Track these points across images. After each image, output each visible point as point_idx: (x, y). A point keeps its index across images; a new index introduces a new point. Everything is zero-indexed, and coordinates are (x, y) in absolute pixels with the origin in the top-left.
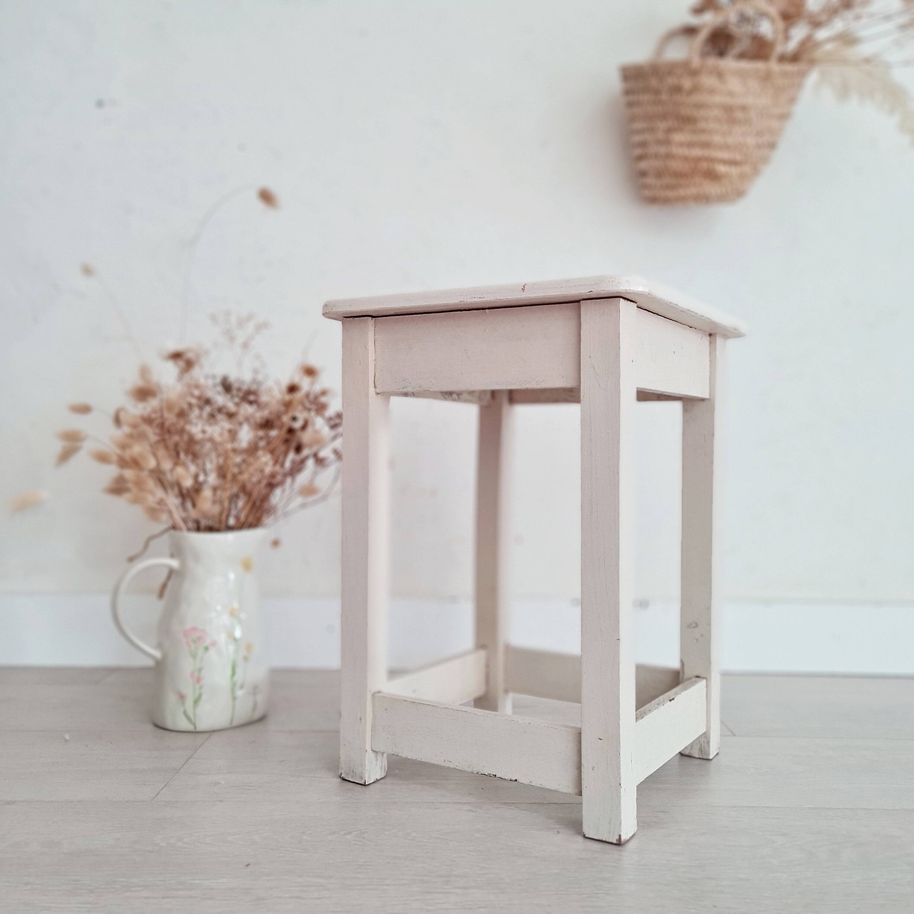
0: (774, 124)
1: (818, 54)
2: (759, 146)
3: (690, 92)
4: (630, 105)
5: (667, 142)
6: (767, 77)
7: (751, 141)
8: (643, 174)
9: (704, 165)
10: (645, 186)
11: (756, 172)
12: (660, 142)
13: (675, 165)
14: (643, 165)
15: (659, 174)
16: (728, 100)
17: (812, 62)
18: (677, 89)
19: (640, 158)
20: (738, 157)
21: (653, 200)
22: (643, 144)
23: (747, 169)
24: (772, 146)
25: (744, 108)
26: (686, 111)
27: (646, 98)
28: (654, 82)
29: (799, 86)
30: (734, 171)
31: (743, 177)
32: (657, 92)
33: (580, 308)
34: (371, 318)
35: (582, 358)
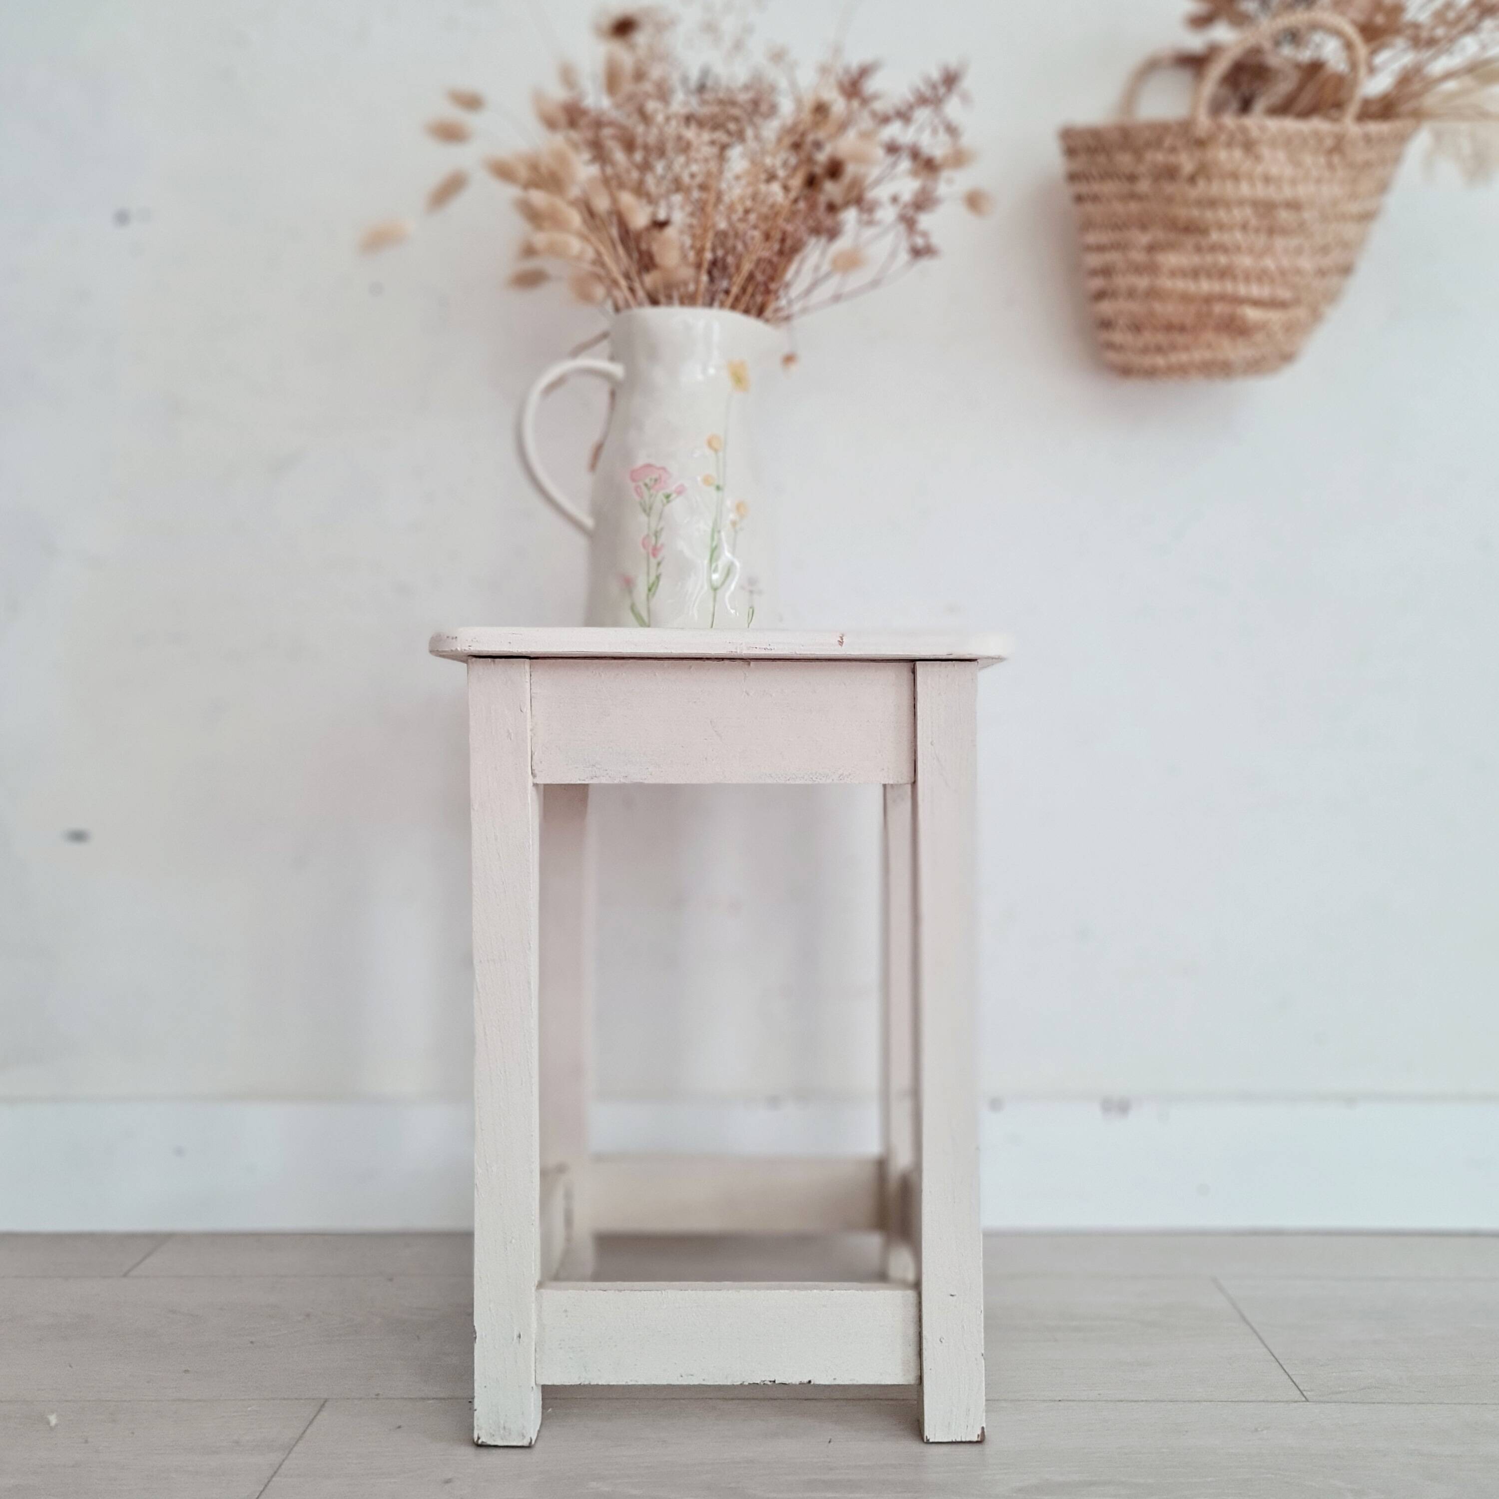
0: (1350, 230)
1: (1429, 101)
2: (1322, 273)
3: (1192, 179)
4: (1079, 199)
5: (1152, 269)
6: (1338, 146)
7: (1306, 263)
8: (1106, 324)
9: (1218, 308)
10: (1110, 346)
11: (1316, 315)
12: (1138, 269)
13: (1168, 310)
14: (1106, 308)
15: (1137, 328)
16: (1261, 191)
17: (1418, 115)
18: (1170, 173)
19: (1100, 295)
20: (1284, 294)
21: (1126, 371)
22: (1106, 272)
23: (1300, 313)
24: (1346, 270)
25: (1294, 205)
26: (1182, 213)
27: (1108, 188)
28: (1125, 160)
29: (1397, 160)
30: (1274, 317)
31: (1290, 328)
32: (1132, 178)
33: (914, 672)
34: (527, 660)
35: (919, 743)
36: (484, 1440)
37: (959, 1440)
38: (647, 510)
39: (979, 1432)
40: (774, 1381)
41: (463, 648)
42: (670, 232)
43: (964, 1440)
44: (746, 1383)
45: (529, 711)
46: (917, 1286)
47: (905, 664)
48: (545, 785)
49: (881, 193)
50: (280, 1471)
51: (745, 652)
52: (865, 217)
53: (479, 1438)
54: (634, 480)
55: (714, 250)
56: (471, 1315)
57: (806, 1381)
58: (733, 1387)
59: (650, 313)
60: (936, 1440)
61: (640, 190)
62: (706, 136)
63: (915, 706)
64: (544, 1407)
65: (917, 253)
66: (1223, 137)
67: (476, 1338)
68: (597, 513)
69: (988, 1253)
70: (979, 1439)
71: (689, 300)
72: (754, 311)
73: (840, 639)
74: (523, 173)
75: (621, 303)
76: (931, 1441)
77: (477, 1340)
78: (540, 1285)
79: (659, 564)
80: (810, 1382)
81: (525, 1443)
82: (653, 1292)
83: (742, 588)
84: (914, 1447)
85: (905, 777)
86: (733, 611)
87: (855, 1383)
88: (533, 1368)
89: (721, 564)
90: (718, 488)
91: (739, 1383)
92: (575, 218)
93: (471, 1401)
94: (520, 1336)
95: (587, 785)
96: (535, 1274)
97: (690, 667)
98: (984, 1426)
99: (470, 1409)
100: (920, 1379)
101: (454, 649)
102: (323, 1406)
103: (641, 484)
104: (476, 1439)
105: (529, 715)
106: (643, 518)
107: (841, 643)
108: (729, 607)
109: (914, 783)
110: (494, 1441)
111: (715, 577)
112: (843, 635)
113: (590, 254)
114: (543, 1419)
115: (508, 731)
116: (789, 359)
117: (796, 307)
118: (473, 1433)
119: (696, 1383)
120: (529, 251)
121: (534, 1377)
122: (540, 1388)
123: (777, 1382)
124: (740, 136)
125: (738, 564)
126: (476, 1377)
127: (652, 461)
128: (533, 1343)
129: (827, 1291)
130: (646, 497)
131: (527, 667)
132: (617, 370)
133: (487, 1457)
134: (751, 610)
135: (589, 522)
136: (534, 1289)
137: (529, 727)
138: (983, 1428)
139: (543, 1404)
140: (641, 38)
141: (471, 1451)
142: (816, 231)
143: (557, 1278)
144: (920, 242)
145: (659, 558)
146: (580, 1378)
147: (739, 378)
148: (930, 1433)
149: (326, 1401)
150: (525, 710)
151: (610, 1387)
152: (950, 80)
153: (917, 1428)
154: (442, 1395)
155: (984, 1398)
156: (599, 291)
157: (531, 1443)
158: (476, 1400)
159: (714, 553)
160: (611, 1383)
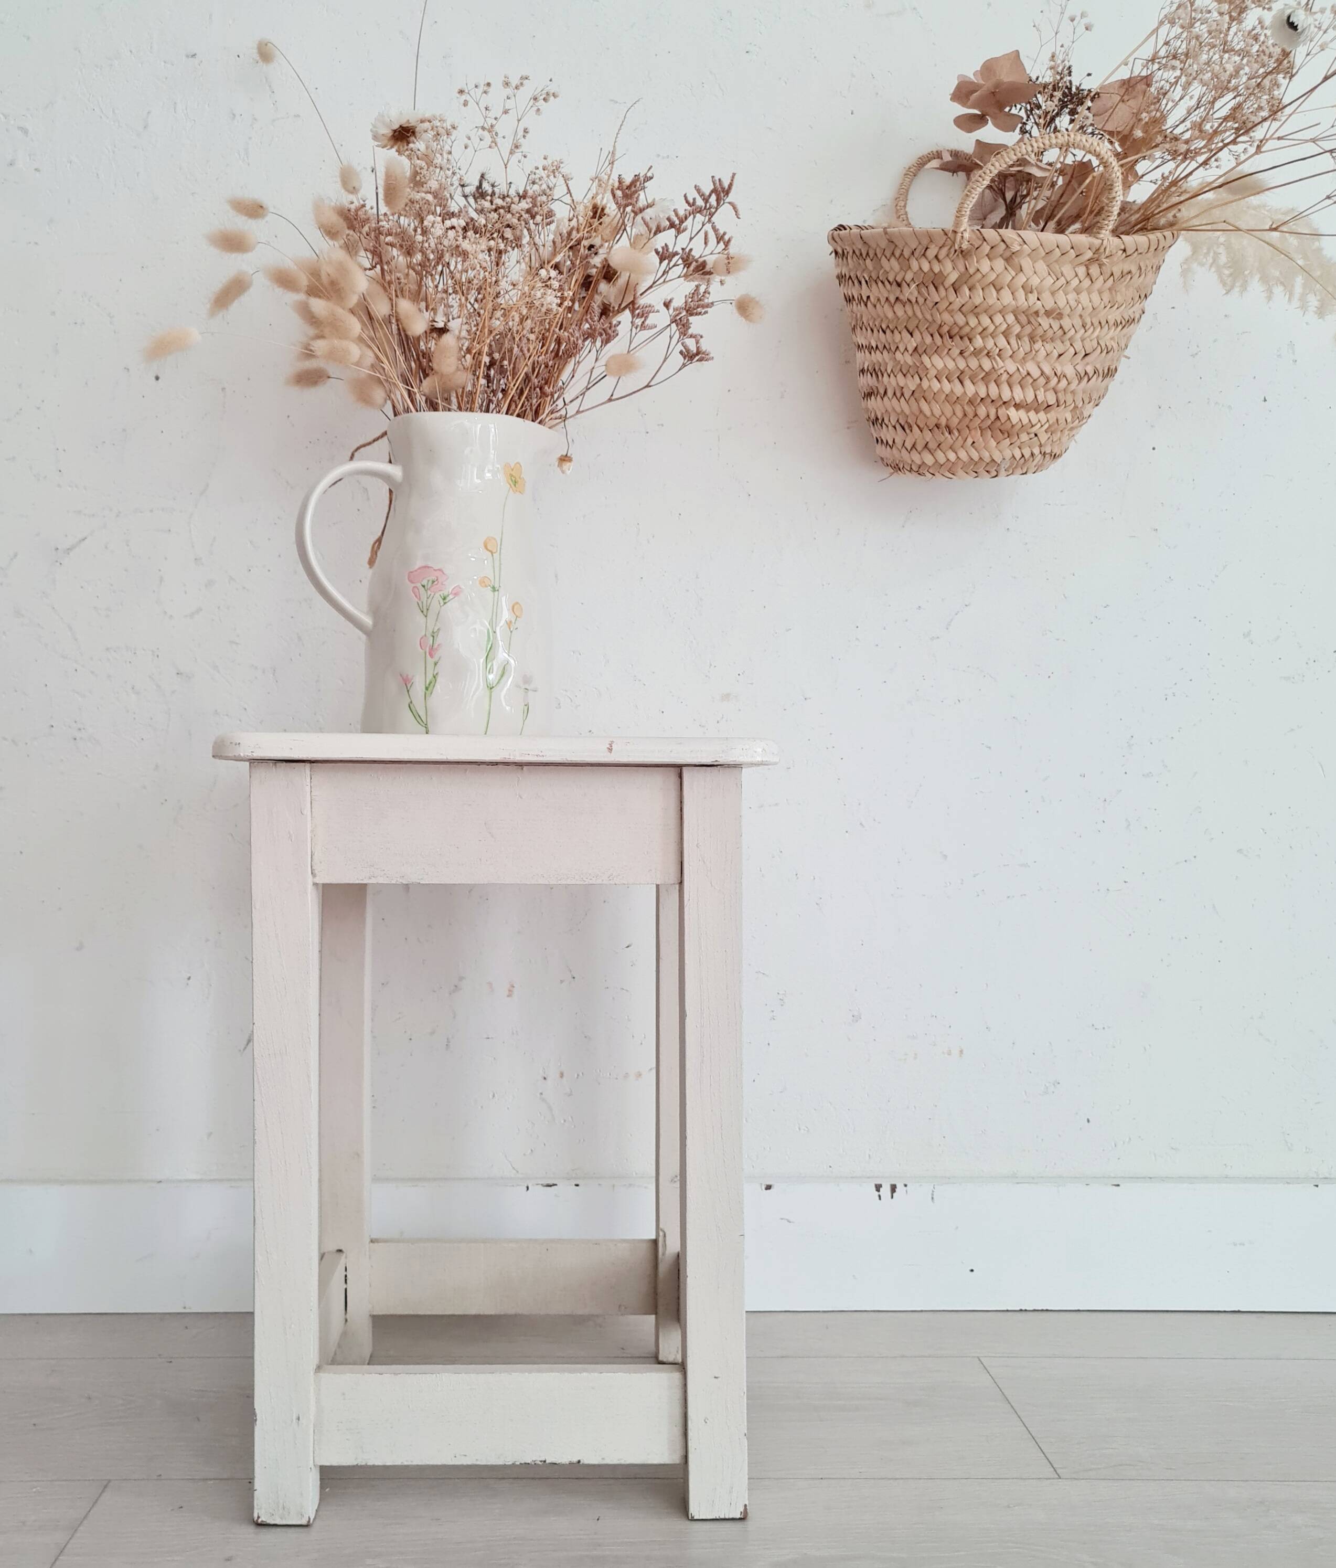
2: (1083, 376)
3: (956, 287)
4: (847, 300)
6: (1097, 258)
9: (983, 410)
11: (1080, 417)
16: (1022, 300)
17: (1175, 228)
25: (1054, 313)
26: (947, 319)
32: (899, 284)
33: (681, 776)
34: (308, 765)
35: (685, 845)
36: (264, 1520)
37: (722, 1517)
38: (425, 611)
39: (742, 1509)
40: (545, 1461)
41: (246, 754)
42: (447, 339)
43: (727, 1517)
44: (518, 1463)
45: (309, 813)
46: (682, 1367)
47: (672, 769)
48: (324, 885)
49: (653, 299)
50: (66, 1550)
51: (518, 758)
52: (639, 321)
53: (259, 1517)
54: (412, 582)
55: (490, 354)
56: (251, 1397)
57: (575, 1460)
58: (505, 1467)
59: (429, 416)
60: (701, 1518)
61: (418, 296)
62: (484, 244)
63: (681, 810)
64: (322, 1487)
65: (689, 356)
66: (986, 248)
67: (256, 1420)
68: (375, 611)
69: (751, 1335)
70: (742, 1517)
71: (467, 403)
72: (530, 414)
73: (608, 746)
74: (304, 281)
75: (400, 408)
76: (695, 1518)
77: (257, 1422)
78: (319, 1368)
79: (436, 664)
80: (579, 1462)
81: (304, 1522)
82: (428, 1376)
83: (518, 686)
84: (680, 1524)
85: (673, 877)
86: (508, 708)
87: (622, 1462)
88: (311, 1449)
89: (496, 665)
90: (494, 589)
91: (510, 1463)
92: (355, 326)
93: (251, 1482)
94: (299, 1419)
95: (366, 885)
96: (313, 1357)
97: (466, 770)
98: (747, 1503)
99: (250, 1489)
100: (686, 1458)
101: (237, 755)
102: (106, 1487)
103: (419, 585)
104: (256, 1519)
105: (309, 818)
106: (420, 618)
107: (610, 750)
108: (504, 704)
109: (681, 883)
110: (274, 1520)
111: (491, 677)
112: (612, 742)
113: (370, 358)
114: (320, 1500)
115: (289, 833)
116: (565, 459)
117: (572, 409)
118: (253, 1513)
119: (469, 1463)
120: (309, 354)
121: (312, 1458)
122: (318, 1469)
123: (547, 1462)
124: (517, 243)
125: (512, 661)
126: (256, 1458)
127: (430, 564)
128: (312, 1426)
129: (596, 1374)
130: (424, 599)
131: (308, 772)
132: (396, 471)
133: (268, 1536)
134: (526, 708)
135: (368, 621)
136: (312, 1373)
137: (309, 826)
138: (746, 1505)
139: (321, 1484)
140: (419, 145)
141: (252, 1529)
142: (590, 335)
143: (334, 1362)
144: (691, 344)
145: (436, 659)
146: (356, 1459)
147: (515, 481)
148: (695, 1509)
149: (109, 1481)
150: (305, 812)
151: (386, 1468)
152: (721, 192)
153: (682, 1505)
154: (225, 1476)
155: (747, 1477)
156: (379, 394)
157: (309, 1521)
158: (256, 1481)
159: (489, 655)
160: (388, 1464)
